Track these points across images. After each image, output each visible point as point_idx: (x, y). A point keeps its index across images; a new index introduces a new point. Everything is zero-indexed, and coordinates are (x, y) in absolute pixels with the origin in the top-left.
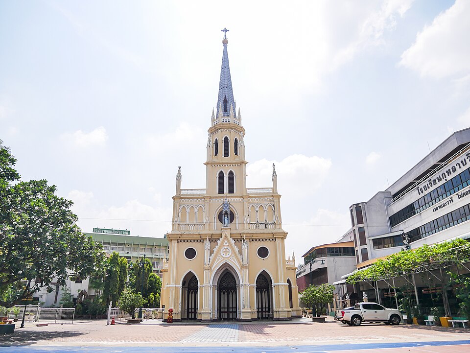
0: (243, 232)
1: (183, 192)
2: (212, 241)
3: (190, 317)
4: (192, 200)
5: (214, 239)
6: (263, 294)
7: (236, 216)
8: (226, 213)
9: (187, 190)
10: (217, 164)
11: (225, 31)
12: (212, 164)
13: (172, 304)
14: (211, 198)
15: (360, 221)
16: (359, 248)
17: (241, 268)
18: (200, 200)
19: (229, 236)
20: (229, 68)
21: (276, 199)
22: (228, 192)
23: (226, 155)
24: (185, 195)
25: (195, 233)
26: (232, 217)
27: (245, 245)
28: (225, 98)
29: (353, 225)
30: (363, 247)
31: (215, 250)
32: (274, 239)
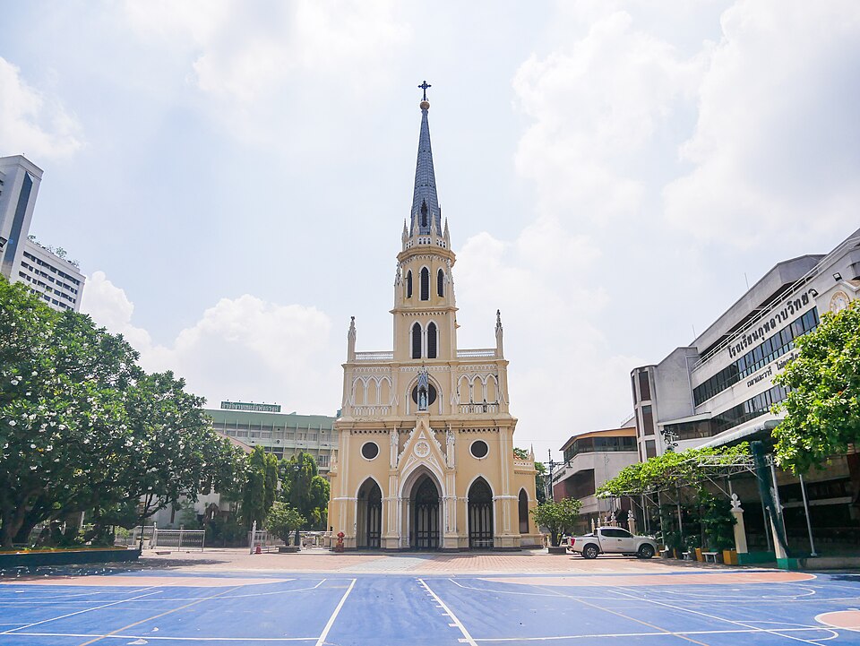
0: (450, 417)
1: (358, 357)
2: (403, 432)
3: (372, 545)
4: (372, 369)
5: (404, 430)
6: (483, 511)
7: (439, 393)
8: (423, 390)
9: (365, 353)
10: (411, 312)
11: (425, 86)
12: (402, 312)
13: (342, 525)
14: (400, 365)
15: (646, 396)
16: (642, 439)
17: (445, 473)
18: (384, 368)
19: (426, 426)
20: (430, 151)
21: (500, 368)
22: (426, 356)
23: (425, 296)
24: (361, 361)
25: (376, 420)
26: (432, 394)
27: (451, 439)
28: (424, 203)
29: (636, 403)
30: (649, 438)
31: (406, 445)
32: (497, 429)
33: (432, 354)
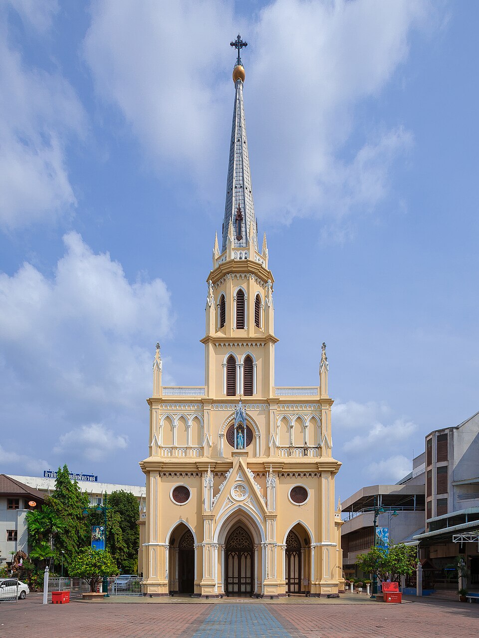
0: (268, 460)
2: (217, 475)
4: (182, 405)
5: (220, 471)
7: (256, 434)
12: (215, 341)
17: (265, 517)
18: (196, 405)
19: (245, 465)
21: (324, 407)
22: (242, 392)
24: (168, 396)
27: (272, 481)
31: (222, 488)
32: (319, 474)
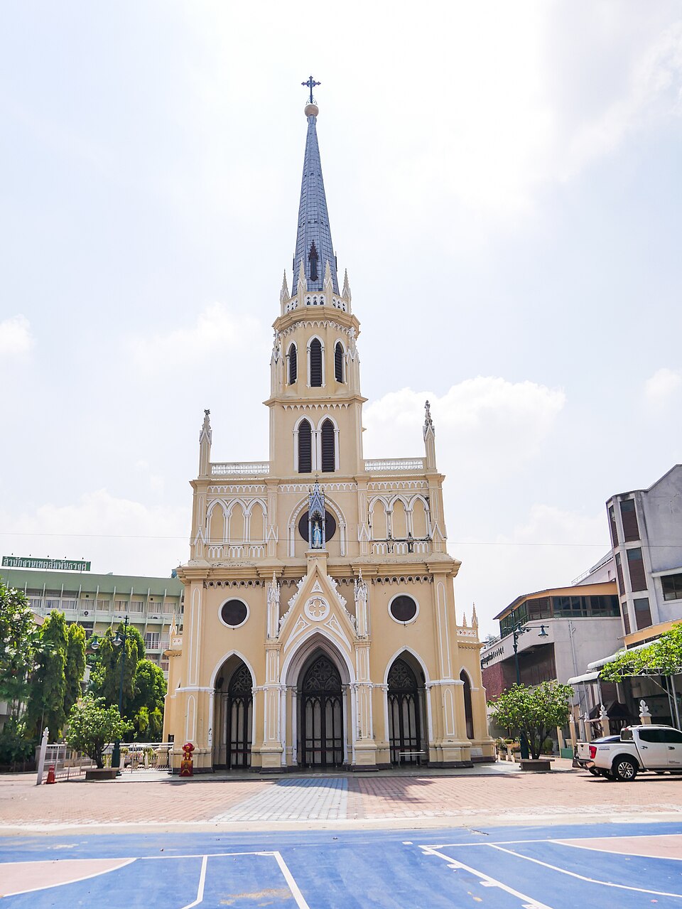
0: (357, 560)
1: (215, 470)
2: (285, 583)
3: (234, 762)
4: (238, 487)
5: (288, 580)
6: (405, 706)
7: (340, 523)
8: (317, 518)
9: (226, 464)
10: (295, 403)
11: (311, 83)
12: (282, 404)
13: (190, 732)
14: (281, 482)
15: (632, 534)
16: (628, 598)
17: (353, 645)
18: (256, 487)
19: (323, 571)
20: (320, 175)
21: (432, 485)
22: (320, 468)
23: (316, 380)
25: (244, 565)
26: (330, 526)
27: (362, 593)
28: (313, 243)
29: (616, 544)
30: (639, 595)
31: (292, 603)
32: (430, 578)
33: (328, 465)
